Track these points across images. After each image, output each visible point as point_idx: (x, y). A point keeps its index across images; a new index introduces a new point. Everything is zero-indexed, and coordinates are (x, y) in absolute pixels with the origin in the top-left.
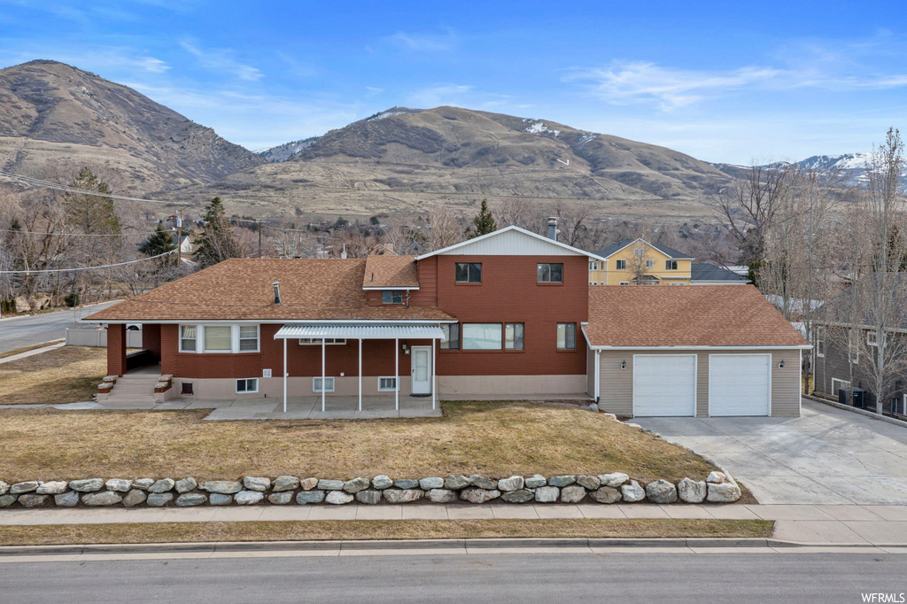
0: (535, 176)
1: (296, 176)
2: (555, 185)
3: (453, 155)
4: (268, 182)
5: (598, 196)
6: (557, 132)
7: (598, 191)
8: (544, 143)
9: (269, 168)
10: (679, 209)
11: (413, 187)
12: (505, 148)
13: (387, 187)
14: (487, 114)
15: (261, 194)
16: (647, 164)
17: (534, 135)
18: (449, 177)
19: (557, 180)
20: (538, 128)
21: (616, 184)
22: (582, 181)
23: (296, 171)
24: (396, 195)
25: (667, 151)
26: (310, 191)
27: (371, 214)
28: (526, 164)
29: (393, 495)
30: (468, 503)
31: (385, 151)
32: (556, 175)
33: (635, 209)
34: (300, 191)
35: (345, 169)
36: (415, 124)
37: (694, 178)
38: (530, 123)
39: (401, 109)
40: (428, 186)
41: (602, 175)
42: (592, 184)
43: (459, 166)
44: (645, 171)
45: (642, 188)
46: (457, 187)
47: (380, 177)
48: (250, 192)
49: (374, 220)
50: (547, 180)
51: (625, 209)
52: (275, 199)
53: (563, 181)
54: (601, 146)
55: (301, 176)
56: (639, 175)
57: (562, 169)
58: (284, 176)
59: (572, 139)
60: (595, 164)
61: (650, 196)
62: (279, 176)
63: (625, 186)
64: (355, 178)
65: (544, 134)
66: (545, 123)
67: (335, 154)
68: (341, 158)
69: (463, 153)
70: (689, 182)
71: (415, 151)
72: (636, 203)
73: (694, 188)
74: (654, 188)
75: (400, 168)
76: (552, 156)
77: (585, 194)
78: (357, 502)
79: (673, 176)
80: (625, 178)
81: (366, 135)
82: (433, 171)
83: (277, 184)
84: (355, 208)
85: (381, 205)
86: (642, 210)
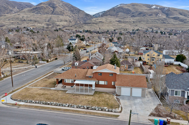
0: (152, 19)
1: (100, 21)
2: (157, 21)
3: (133, 14)
4: (94, 22)
5: (167, 23)
7: (167, 22)
8: (155, 10)
9: (94, 19)
10: (188, 25)
11: (124, 22)
12: (145, 12)
13: (118, 22)
15: (93, 25)
16: (181, 14)
17: (153, 9)
18: (132, 20)
19: (157, 19)
20: (154, 7)
21: (172, 20)
22: (163, 19)
23: (100, 19)
24: (120, 24)
26: (102, 24)
27: (114, 29)
28: (150, 16)
29: (81, 107)
31: (118, 14)
33: (176, 26)
34: (100, 24)
35: (110, 19)
36: (125, 8)
38: (152, 6)
39: (123, 4)
40: (127, 22)
41: (169, 18)
42: (166, 20)
43: (135, 17)
44: (180, 16)
45: (179, 20)
46: (133, 22)
47: (117, 20)
48: (90, 25)
50: (155, 19)
51: (174, 26)
52: (95, 26)
53: (159, 20)
54: (169, 10)
55: (101, 21)
56: (179, 17)
57: (159, 17)
59: (162, 9)
60: (167, 15)
61: (181, 23)
62: (96, 21)
63: (174, 20)
64: (112, 21)
66: (156, 5)
68: (109, 16)
69: (136, 14)
71: (125, 14)
72: (177, 24)
74: (182, 20)
75: (121, 18)
76: (157, 13)
77: (164, 22)
78: (77, 108)
79: (188, 17)
80: (175, 18)
81: (114, 11)
82: (129, 18)
83: (96, 22)
84: (111, 27)
85: (117, 27)
86: (178, 26)
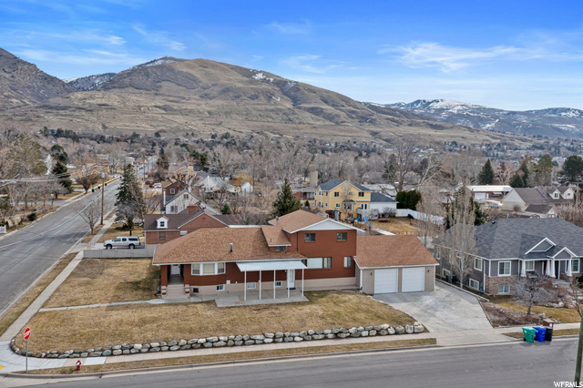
0: (259, 107)
1: (100, 101)
2: (271, 114)
3: (206, 91)
4: (80, 105)
5: (297, 121)
6: (272, 80)
7: (298, 118)
8: (264, 86)
9: (80, 95)
10: (345, 131)
11: (181, 112)
12: (240, 88)
13: (163, 111)
14: (228, 65)
15: (76, 114)
16: (326, 102)
17: (258, 81)
18: (204, 106)
19: (272, 111)
20: (260, 76)
21: (308, 114)
22: (288, 112)
23: (99, 97)
24: (170, 117)
25: (338, 95)
26: (111, 112)
27: (155, 130)
28: (253, 99)
29: (316, 337)
30: (340, 338)
31: (161, 87)
32: (272, 107)
33: (320, 131)
34: (103, 112)
35: (134, 98)
36: (181, 70)
37: (353, 112)
38: (255, 72)
39: (171, 58)
40: (191, 111)
41: (299, 108)
42: (294, 114)
43: (211, 99)
44: (325, 106)
45: (323, 117)
46: (209, 113)
47: (158, 104)
48: (68, 112)
49: (157, 134)
50: (266, 110)
51: (314, 131)
52: (87, 118)
53: (276, 111)
54: (299, 90)
55: (104, 101)
56: (322, 109)
57: (275, 103)
58: (92, 101)
59: (281, 84)
60: (295, 101)
61: (328, 123)
62: (88, 101)
63: (314, 116)
64: (142, 104)
65: (264, 81)
66: (264, 73)
67: (127, 87)
68: (130, 89)
69: (213, 90)
70: (350, 114)
71: (181, 88)
72: (320, 126)
73: (353, 118)
74: (330, 117)
75: (171, 99)
76: (269, 95)
77: (290, 120)
78: (304, 340)
79: (341, 110)
80: (313, 111)
81: (147, 75)
82: (193, 101)
83: (86, 106)
84: (143, 125)
85: (160, 124)
86: (324, 131)
